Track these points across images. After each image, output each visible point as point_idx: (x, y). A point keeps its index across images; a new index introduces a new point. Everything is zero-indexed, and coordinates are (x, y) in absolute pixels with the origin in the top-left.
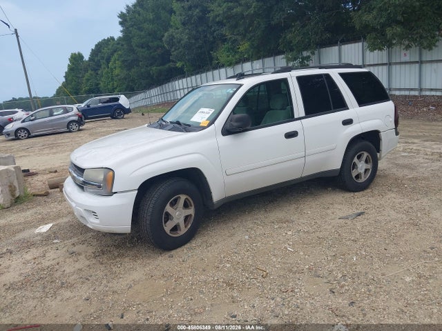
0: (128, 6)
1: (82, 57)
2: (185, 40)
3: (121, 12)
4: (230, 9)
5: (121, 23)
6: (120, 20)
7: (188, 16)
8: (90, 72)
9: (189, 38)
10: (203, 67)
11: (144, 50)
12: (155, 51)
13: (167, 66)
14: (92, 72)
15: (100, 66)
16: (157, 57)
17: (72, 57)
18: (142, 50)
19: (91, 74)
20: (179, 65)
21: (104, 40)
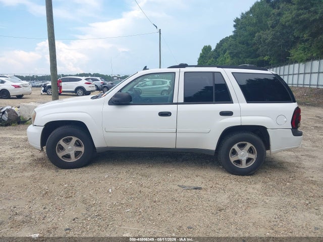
0: (242, 14)
1: (211, 48)
2: (269, 39)
3: (237, 18)
4: (298, 15)
5: (235, 26)
6: (235, 23)
7: (276, 21)
8: (212, 59)
9: (273, 39)
10: (285, 61)
11: (243, 46)
12: (252, 47)
13: (258, 59)
14: (214, 60)
15: (219, 56)
16: (252, 51)
17: (204, 48)
18: (242, 46)
19: (213, 61)
20: (266, 58)
21: (227, 37)
